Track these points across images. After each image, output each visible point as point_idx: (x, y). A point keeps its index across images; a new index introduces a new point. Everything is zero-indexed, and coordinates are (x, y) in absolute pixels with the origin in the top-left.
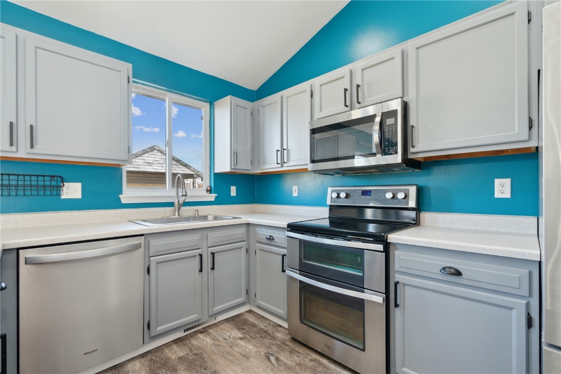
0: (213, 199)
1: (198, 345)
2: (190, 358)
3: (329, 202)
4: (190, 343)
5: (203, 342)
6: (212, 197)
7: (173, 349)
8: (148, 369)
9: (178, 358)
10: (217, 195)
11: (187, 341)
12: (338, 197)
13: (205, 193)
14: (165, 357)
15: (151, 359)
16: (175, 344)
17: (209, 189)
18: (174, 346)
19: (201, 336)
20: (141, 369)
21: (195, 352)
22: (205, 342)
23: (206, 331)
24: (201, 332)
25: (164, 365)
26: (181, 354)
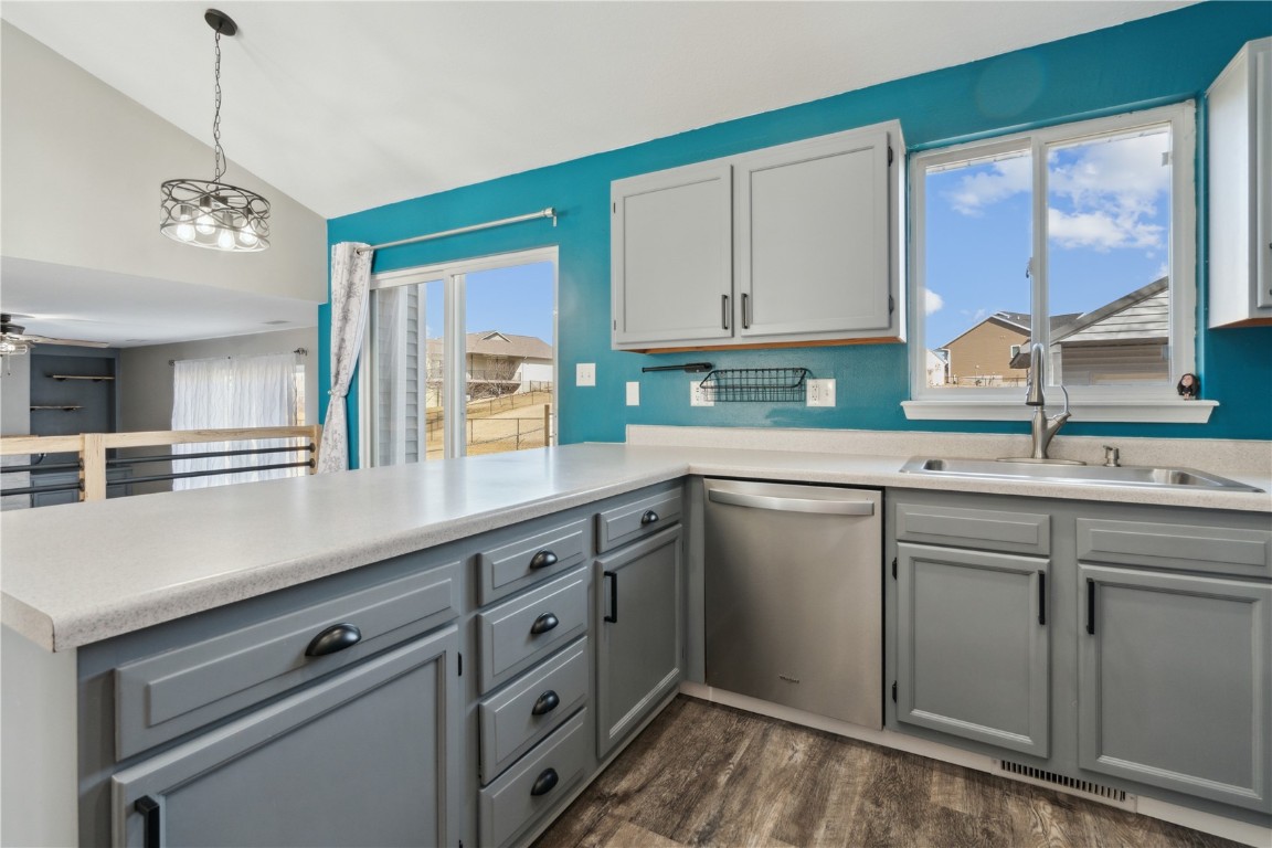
0: (1203, 418)
1: (1017, 820)
2: (969, 830)
4: (1001, 801)
5: (1035, 826)
6: (1200, 411)
7: (951, 783)
8: (872, 780)
9: (943, 809)
10: (1217, 403)
11: (998, 793)
13: (1174, 397)
14: (922, 784)
15: (895, 769)
16: (966, 778)
17: (1187, 382)
18: (960, 782)
19: (1046, 810)
20: (863, 770)
21: (992, 829)
22: (1040, 829)
23: (1070, 808)
24: (1054, 799)
25: (905, 798)
26: (958, 807)
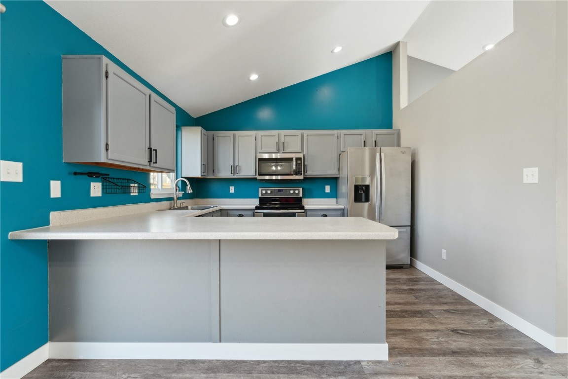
3: (260, 195)
10: (184, 192)
12: (266, 192)
17: (177, 188)
